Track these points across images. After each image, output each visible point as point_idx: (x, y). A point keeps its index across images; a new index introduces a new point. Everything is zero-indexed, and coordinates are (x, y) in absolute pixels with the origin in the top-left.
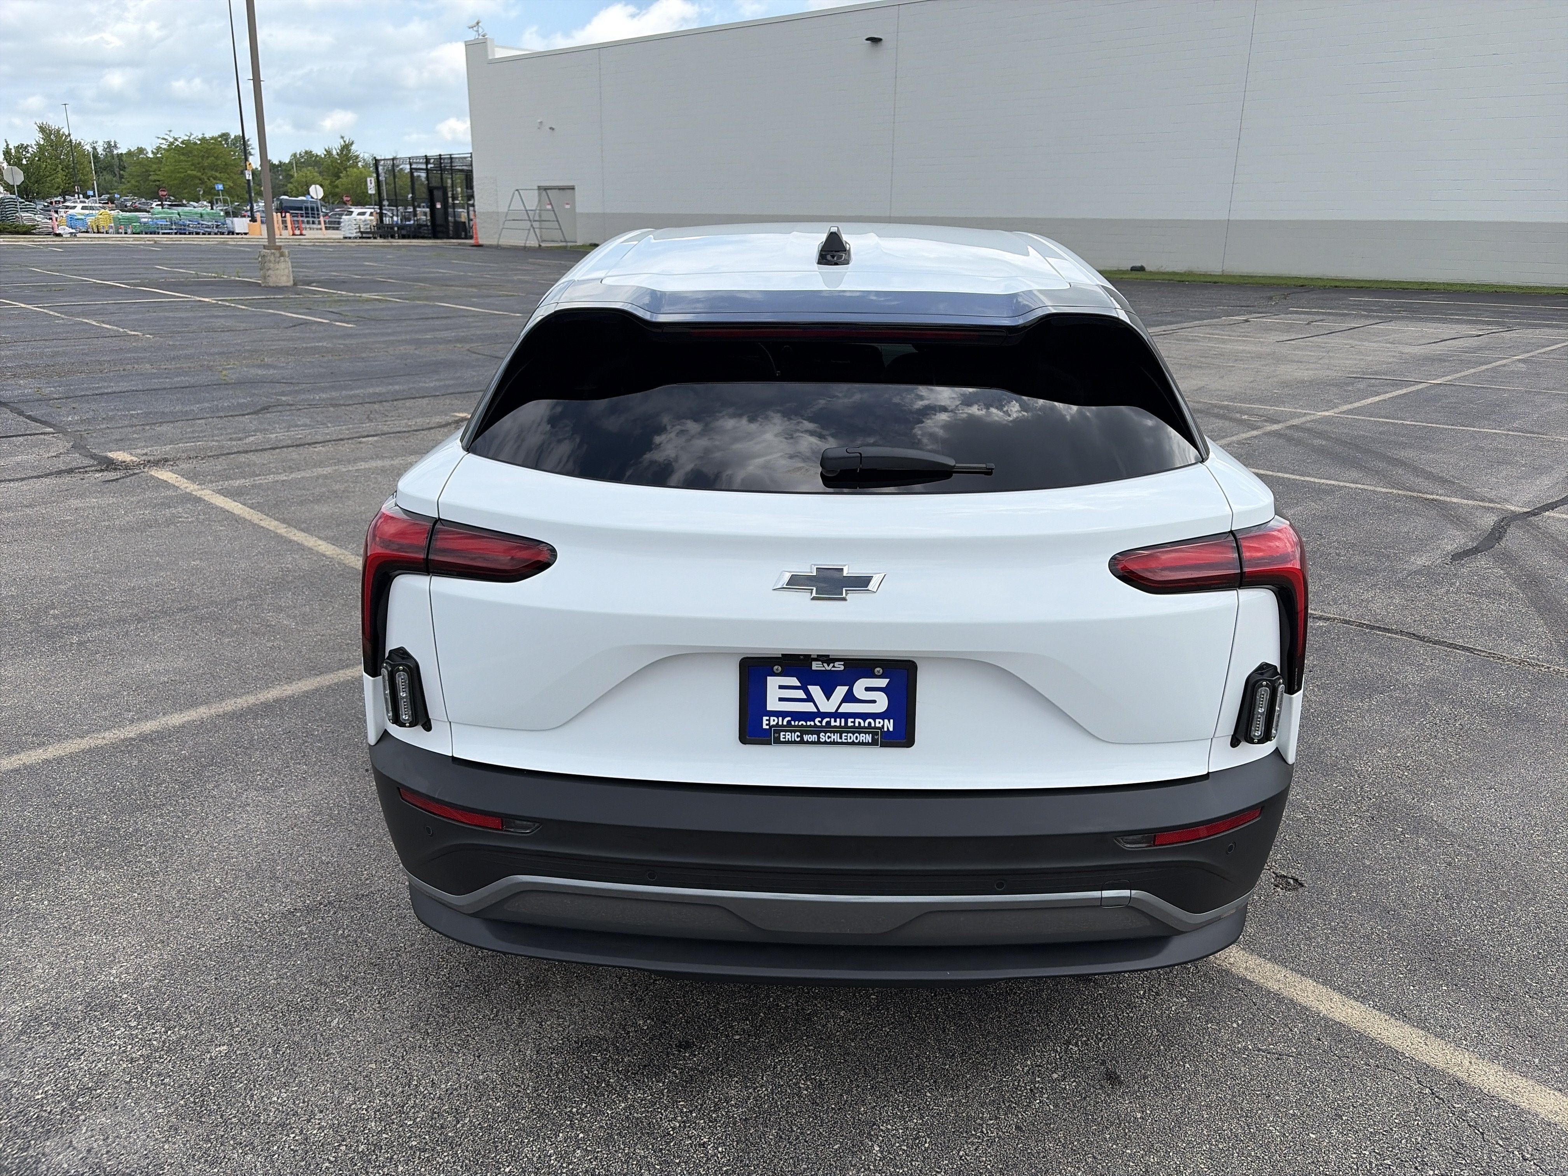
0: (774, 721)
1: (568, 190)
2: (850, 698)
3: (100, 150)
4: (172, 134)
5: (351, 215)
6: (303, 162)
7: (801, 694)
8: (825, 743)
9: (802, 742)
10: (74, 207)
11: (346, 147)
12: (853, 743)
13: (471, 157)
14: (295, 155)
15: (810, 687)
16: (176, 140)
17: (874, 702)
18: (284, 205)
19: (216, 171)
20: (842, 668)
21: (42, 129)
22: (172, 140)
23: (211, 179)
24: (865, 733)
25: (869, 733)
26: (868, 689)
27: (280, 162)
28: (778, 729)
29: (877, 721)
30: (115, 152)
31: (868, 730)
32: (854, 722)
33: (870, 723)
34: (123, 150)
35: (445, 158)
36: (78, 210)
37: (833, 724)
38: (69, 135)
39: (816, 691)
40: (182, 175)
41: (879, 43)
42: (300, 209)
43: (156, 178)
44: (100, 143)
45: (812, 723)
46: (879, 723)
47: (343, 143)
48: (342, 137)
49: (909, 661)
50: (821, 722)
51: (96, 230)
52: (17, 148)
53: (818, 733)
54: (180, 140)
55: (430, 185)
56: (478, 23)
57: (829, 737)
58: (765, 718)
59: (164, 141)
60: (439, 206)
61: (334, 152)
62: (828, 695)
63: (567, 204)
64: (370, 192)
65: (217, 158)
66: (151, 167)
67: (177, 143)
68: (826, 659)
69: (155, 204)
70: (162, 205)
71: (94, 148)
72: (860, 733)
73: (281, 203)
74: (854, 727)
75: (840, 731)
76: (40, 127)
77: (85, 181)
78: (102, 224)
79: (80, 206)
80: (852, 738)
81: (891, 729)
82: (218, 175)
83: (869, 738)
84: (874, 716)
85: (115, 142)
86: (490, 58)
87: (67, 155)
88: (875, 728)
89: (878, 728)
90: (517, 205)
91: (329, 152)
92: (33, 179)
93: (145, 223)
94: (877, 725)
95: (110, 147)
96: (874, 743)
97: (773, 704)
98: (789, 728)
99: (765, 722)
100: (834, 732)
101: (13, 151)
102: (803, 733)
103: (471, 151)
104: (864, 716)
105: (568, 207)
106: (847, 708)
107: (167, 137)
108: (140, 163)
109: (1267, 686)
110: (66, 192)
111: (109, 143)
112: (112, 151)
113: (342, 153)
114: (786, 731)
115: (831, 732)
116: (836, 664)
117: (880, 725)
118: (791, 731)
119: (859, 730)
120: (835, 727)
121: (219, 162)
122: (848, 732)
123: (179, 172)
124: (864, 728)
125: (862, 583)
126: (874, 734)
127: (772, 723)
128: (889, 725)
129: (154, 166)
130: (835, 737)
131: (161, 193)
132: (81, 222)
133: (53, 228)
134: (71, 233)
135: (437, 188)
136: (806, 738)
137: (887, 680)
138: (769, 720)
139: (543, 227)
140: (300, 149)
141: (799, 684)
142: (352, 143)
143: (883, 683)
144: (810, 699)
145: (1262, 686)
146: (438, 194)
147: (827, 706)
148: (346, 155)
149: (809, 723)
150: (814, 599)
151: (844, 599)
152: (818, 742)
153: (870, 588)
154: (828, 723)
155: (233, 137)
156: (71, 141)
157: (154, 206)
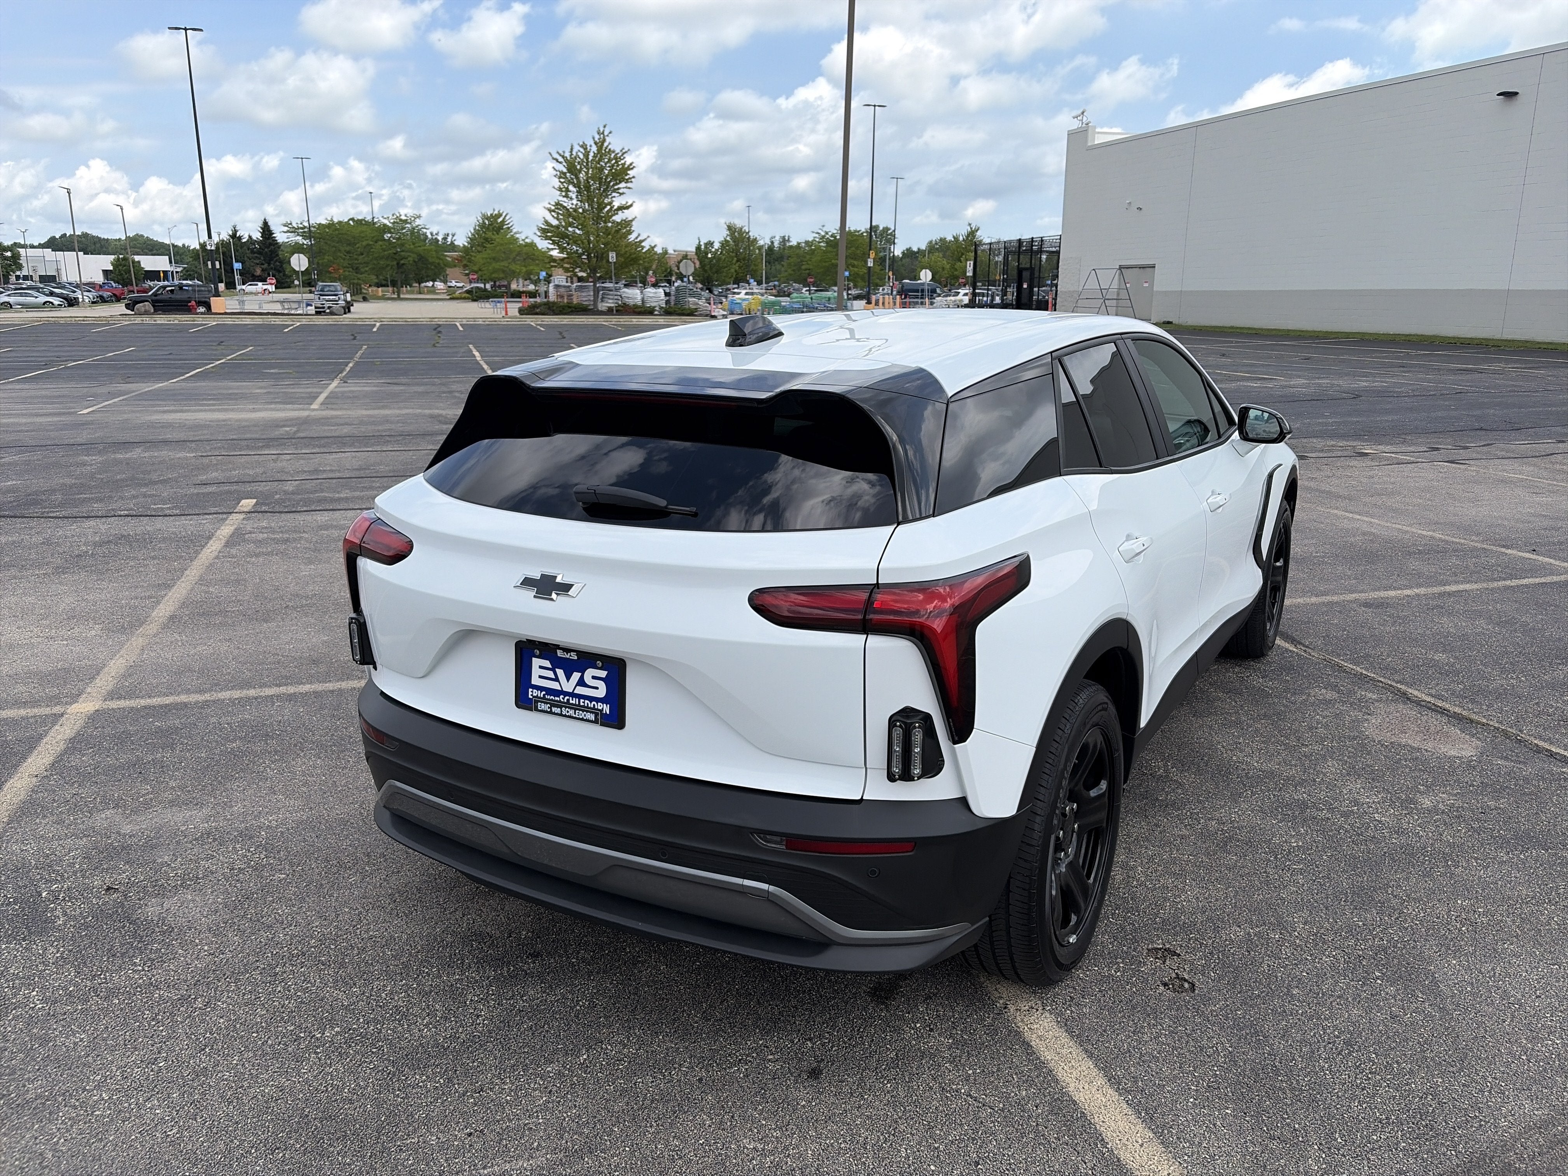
0: (536, 693)
1: (1148, 269)
2: (581, 683)
3: (776, 244)
4: (824, 229)
5: (957, 295)
6: (937, 249)
7: (551, 674)
8: (565, 716)
9: (551, 713)
10: (739, 293)
11: (972, 233)
12: (582, 719)
13: (1060, 239)
14: (931, 242)
15: (557, 670)
16: (827, 233)
17: (597, 688)
18: (905, 288)
19: (855, 259)
20: (576, 658)
21: (730, 228)
22: (823, 234)
23: (850, 267)
24: (591, 712)
25: (593, 713)
26: (594, 678)
27: (919, 249)
28: (538, 700)
29: (599, 704)
30: (788, 244)
31: (593, 710)
32: (584, 702)
33: (594, 705)
34: (794, 243)
35: (1036, 241)
36: (742, 296)
37: (571, 702)
38: (749, 232)
39: (560, 672)
40: (827, 264)
41: (1514, 98)
42: (917, 291)
43: (807, 267)
44: (777, 238)
45: (558, 699)
46: (600, 706)
47: (969, 229)
48: (970, 225)
49: (620, 659)
50: (563, 699)
51: (748, 313)
52: (706, 244)
53: (561, 707)
54: (830, 234)
55: (1020, 266)
56: (1083, 113)
57: (568, 712)
58: (530, 690)
59: (817, 235)
60: (1025, 286)
61: (961, 238)
62: (568, 679)
63: (1146, 282)
64: (968, 274)
65: (857, 248)
66: (805, 257)
67: (828, 236)
68: (567, 650)
69: (805, 289)
70: (809, 290)
71: (772, 243)
72: (587, 712)
73: (903, 286)
74: (584, 706)
75: (576, 707)
76: (728, 226)
77: (756, 271)
78: (753, 307)
79: (744, 292)
80: (581, 714)
81: (608, 713)
82: (856, 263)
83: (592, 717)
84: (597, 700)
85: (789, 237)
86: (1089, 144)
87: (745, 248)
88: (597, 709)
89: (599, 710)
90: (1092, 284)
91: (956, 238)
92: (714, 270)
93: (784, 307)
94: (599, 708)
95: (784, 240)
96: (595, 722)
97: (535, 681)
98: (544, 700)
99: (530, 693)
100: (571, 708)
101: (703, 247)
102: (552, 705)
103: (1060, 233)
104: (591, 699)
105: (1146, 285)
106: (580, 690)
107: (820, 231)
108: (798, 256)
109: (919, 727)
110: (739, 280)
111: (784, 237)
112: (785, 244)
113: (967, 239)
114: (541, 702)
115: (569, 708)
116: (572, 653)
117: (601, 708)
118: (545, 703)
119: (586, 709)
120: (572, 704)
121: (858, 252)
122: (580, 710)
123: (825, 262)
124: (590, 708)
125: (565, 588)
126: (596, 715)
127: (534, 695)
128: (606, 709)
129: (808, 257)
130: (571, 712)
131: (809, 280)
132: (738, 305)
133: (710, 311)
134: (723, 315)
135: (1026, 269)
136: (554, 709)
137: (606, 673)
138: (532, 692)
139: (1120, 305)
140: (935, 237)
141: (550, 667)
142: (978, 229)
143: (603, 674)
144: (556, 679)
145: (915, 727)
146: (1026, 274)
147: (568, 686)
148: (971, 241)
149: (556, 698)
150: (535, 597)
151: (552, 600)
152: (561, 715)
153: (569, 593)
154: (568, 700)
155: (881, 228)
156: (749, 237)
157: (803, 291)
